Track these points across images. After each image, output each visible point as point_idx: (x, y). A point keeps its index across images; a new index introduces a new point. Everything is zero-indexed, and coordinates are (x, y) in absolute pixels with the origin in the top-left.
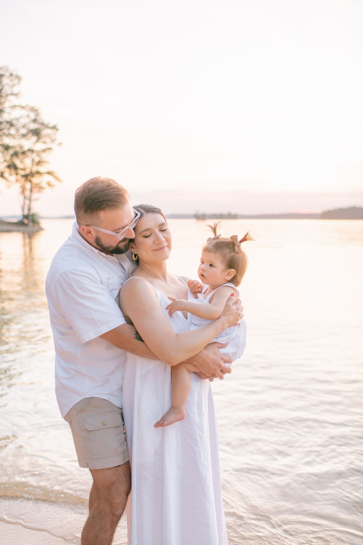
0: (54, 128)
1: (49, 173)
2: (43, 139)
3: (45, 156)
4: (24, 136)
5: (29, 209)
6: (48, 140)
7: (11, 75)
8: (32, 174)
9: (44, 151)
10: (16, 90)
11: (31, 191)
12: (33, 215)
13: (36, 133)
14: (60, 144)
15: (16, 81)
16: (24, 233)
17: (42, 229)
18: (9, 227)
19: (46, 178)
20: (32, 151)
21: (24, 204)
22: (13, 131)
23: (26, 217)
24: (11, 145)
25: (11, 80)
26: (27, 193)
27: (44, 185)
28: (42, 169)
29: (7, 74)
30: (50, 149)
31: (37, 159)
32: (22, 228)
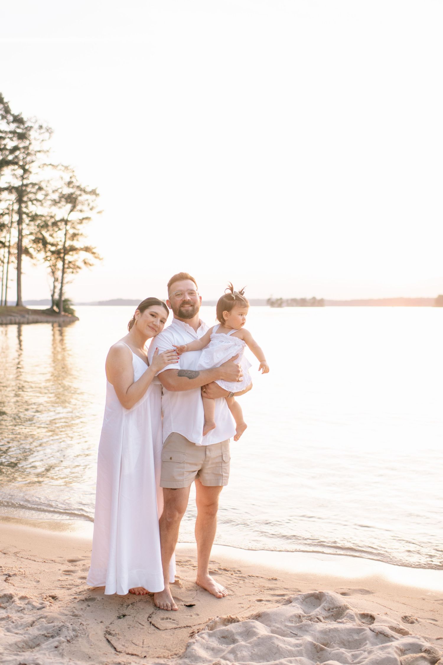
0: (93, 192)
1: (87, 249)
2: (79, 207)
3: (81, 228)
4: (55, 203)
5: (61, 294)
6: (85, 208)
7: (41, 127)
8: (67, 250)
9: (81, 221)
10: (45, 146)
11: (63, 272)
12: (66, 301)
13: (71, 199)
14: (99, 212)
15: (47, 135)
16: (53, 323)
17: (77, 319)
18: (36, 317)
19: (83, 255)
20: (66, 222)
21: (55, 287)
22: (40, 196)
23: (57, 303)
24: (39, 213)
25: (40, 134)
26: (59, 274)
27: (80, 263)
28: (76, 244)
29: (36, 126)
30: (87, 218)
31: (71, 231)
32: (51, 319)
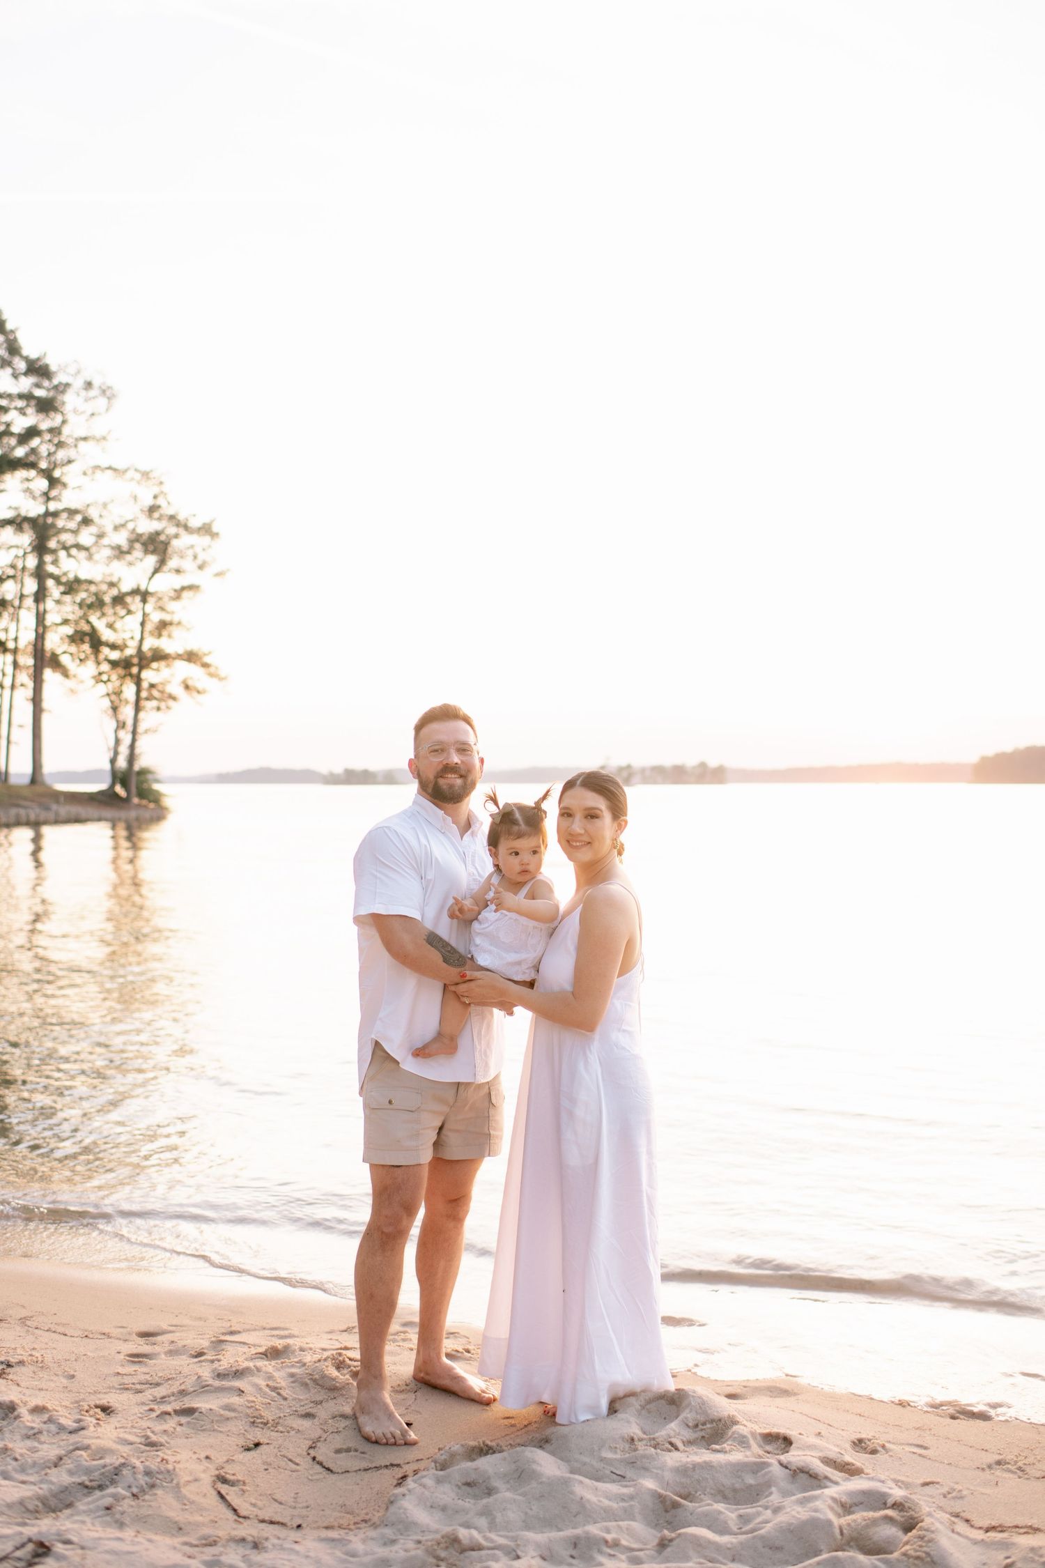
0: (206, 530)
1: (191, 657)
2: (172, 563)
3: (177, 610)
4: (120, 552)
5: (131, 758)
6: (188, 564)
7: (89, 385)
8: (146, 659)
9: (178, 594)
10: (98, 428)
11: (138, 708)
12: (143, 772)
13: (156, 546)
14: (218, 574)
15: (103, 402)
16: (113, 822)
17: (168, 813)
18: (75, 810)
19: (182, 670)
20: (144, 596)
21: (118, 742)
22: (86, 537)
23: (122, 778)
24: (82, 576)
25: (87, 400)
26: (127, 712)
27: (175, 688)
28: (167, 645)
29: (78, 383)
30: (191, 588)
31: (156, 617)
32: (109, 813)
